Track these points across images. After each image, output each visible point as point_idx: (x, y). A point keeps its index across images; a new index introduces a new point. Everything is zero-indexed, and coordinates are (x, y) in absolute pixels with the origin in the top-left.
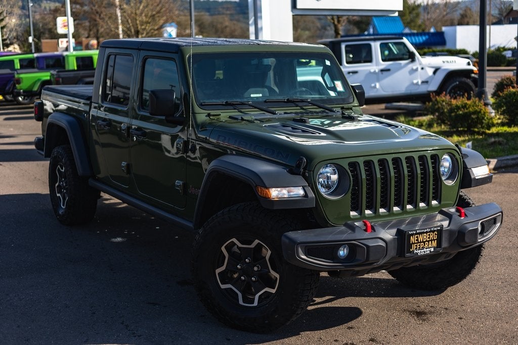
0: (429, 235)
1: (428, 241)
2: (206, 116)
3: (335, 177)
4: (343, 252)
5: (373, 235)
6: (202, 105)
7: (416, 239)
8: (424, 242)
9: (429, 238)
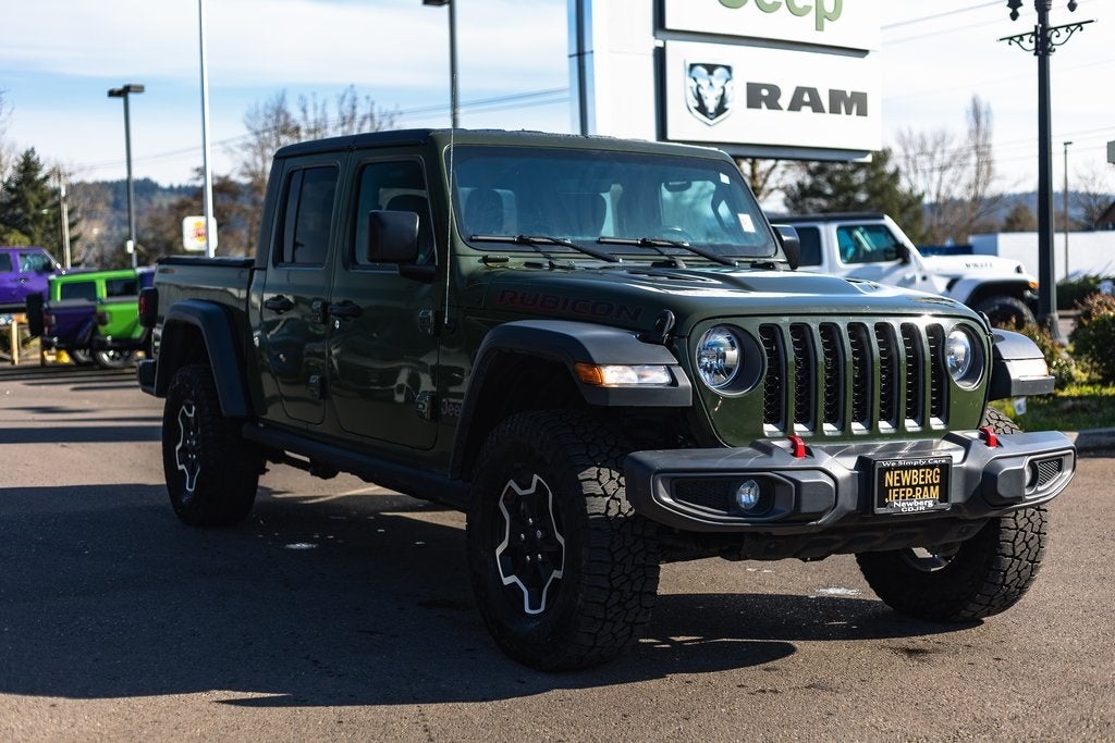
0: (924, 473)
1: (922, 486)
2: (479, 261)
3: (733, 354)
4: (747, 496)
5: (808, 463)
6: (471, 240)
7: (896, 478)
8: (914, 487)
9: (923, 479)
